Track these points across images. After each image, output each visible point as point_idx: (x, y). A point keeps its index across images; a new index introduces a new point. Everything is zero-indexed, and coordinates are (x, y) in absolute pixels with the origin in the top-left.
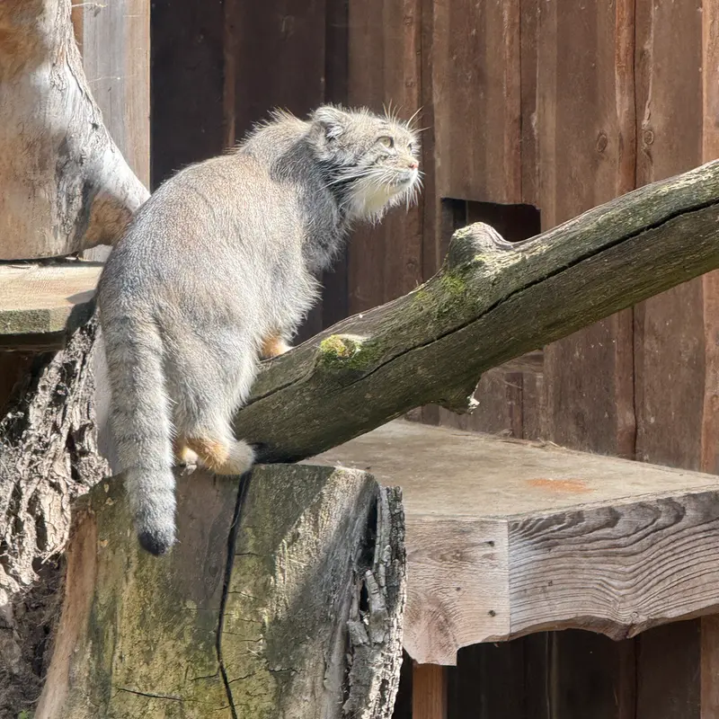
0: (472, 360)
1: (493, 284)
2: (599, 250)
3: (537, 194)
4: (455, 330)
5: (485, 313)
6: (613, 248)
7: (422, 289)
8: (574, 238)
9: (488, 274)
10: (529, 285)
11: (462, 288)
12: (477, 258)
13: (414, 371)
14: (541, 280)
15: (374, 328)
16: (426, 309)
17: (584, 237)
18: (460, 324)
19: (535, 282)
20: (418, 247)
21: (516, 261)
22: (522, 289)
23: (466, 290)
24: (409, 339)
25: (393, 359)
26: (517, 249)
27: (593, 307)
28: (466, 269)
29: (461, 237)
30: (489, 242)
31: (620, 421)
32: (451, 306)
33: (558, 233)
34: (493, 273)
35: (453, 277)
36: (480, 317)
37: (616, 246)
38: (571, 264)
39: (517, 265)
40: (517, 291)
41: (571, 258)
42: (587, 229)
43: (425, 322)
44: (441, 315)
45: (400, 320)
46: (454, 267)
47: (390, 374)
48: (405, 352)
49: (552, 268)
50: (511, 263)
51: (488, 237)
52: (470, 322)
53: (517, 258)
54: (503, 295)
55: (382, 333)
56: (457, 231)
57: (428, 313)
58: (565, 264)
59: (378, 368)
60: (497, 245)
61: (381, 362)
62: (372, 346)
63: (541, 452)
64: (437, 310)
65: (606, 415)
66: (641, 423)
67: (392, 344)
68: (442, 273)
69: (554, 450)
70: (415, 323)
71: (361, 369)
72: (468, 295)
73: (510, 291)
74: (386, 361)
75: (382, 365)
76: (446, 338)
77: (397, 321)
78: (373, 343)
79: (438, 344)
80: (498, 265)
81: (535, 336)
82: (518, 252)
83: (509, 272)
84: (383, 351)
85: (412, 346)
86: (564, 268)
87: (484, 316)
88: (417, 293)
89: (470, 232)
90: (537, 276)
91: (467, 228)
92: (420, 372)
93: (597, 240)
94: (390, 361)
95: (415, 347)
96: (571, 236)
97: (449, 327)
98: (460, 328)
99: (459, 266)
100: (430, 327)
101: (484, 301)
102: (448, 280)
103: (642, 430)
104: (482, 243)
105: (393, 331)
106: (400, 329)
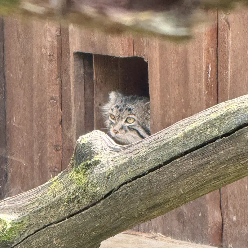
0: (93, 233)
1: (108, 178)
2: (186, 153)
3: (145, 50)
4: (81, 211)
5: (102, 199)
6: (196, 151)
7: (55, 181)
8: (167, 144)
9: (104, 170)
10: (134, 179)
11: (84, 181)
12: (96, 158)
13: (51, 242)
14: (144, 175)
15: (20, 209)
16: (58, 196)
17: (174, 143)
18: (84, 207)
19: (140, 176)
20: (58, 87)
21: (125, 160)
22: (130, 181)
23: (88, 182)
24: (46, 218)
25: (35, 233)
26: (125, 151)
27: (182, 195)
28: (88, 166)
29: (83, 142)
30: (104, 145)
31: (210, 219)
32: (77, 194)
33: (155, 139)
34: (108, 169)
35: (78, 172)
36: (99, 202)
37: (199, 150)
38: (166, 163)
39: (125, 164)
40: (126, 183)
41: (165, 159)
42: (176, 137)
43: (58, 206)
44: (70, 201)
45: (40, 203)
46: (79, 164)
47: (33, 244)
48: (44, 228)
49: (151, 166)
50: (122, 162)
51: (103, 142)
52: (92, 206)
53: (126, 158)
54: (115, 186)
55: (26, 214)
56: (80, 137)
57: (60, 199)
58: (161, 163)
59: (24, 240)
60: (110, 147)
61: (26, 235)
62: (19, 223)
63: (153, 242)
64: (66, 197)
65: (200, 214)
66: (226, 220)
67: (34, 221)
68: (70, 168)
69: (162, 240)
70: (51, 206)
71: (11, 241)
72: (89, 186)
73: (121, 183)
74: (29, 234)
75: (26, 238)
76: (74, 217)
77: (37, 204)
78: (20, 221)
79: (68, 221)
80: (111, 163)
81: (140, 215)
82: (126, 153)
83: (120, 169)
84: (27, 227)
85: (48, 223)
86: (160, 166)
87: (102, 202)
88: (52, 183)
89: (90, 138)
90: (140, 172)
91: (88, 134)
92: (55, 242)
93: (184, 145)
94: (33, 234)
95: (51, 224)
96: (165, 142)
97: (76, 209)
98: (84, 210)
99: (82, 164)
100: (62, 209)
101: (102, 190)
102: (75, 175)
103: (226, 226)
104: (99, 147)
105: (35, 212)
106: (39, 211)
